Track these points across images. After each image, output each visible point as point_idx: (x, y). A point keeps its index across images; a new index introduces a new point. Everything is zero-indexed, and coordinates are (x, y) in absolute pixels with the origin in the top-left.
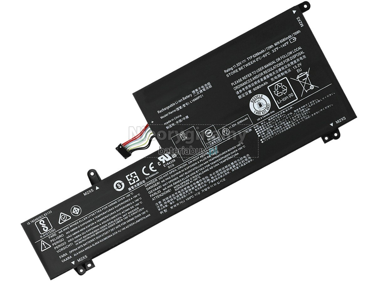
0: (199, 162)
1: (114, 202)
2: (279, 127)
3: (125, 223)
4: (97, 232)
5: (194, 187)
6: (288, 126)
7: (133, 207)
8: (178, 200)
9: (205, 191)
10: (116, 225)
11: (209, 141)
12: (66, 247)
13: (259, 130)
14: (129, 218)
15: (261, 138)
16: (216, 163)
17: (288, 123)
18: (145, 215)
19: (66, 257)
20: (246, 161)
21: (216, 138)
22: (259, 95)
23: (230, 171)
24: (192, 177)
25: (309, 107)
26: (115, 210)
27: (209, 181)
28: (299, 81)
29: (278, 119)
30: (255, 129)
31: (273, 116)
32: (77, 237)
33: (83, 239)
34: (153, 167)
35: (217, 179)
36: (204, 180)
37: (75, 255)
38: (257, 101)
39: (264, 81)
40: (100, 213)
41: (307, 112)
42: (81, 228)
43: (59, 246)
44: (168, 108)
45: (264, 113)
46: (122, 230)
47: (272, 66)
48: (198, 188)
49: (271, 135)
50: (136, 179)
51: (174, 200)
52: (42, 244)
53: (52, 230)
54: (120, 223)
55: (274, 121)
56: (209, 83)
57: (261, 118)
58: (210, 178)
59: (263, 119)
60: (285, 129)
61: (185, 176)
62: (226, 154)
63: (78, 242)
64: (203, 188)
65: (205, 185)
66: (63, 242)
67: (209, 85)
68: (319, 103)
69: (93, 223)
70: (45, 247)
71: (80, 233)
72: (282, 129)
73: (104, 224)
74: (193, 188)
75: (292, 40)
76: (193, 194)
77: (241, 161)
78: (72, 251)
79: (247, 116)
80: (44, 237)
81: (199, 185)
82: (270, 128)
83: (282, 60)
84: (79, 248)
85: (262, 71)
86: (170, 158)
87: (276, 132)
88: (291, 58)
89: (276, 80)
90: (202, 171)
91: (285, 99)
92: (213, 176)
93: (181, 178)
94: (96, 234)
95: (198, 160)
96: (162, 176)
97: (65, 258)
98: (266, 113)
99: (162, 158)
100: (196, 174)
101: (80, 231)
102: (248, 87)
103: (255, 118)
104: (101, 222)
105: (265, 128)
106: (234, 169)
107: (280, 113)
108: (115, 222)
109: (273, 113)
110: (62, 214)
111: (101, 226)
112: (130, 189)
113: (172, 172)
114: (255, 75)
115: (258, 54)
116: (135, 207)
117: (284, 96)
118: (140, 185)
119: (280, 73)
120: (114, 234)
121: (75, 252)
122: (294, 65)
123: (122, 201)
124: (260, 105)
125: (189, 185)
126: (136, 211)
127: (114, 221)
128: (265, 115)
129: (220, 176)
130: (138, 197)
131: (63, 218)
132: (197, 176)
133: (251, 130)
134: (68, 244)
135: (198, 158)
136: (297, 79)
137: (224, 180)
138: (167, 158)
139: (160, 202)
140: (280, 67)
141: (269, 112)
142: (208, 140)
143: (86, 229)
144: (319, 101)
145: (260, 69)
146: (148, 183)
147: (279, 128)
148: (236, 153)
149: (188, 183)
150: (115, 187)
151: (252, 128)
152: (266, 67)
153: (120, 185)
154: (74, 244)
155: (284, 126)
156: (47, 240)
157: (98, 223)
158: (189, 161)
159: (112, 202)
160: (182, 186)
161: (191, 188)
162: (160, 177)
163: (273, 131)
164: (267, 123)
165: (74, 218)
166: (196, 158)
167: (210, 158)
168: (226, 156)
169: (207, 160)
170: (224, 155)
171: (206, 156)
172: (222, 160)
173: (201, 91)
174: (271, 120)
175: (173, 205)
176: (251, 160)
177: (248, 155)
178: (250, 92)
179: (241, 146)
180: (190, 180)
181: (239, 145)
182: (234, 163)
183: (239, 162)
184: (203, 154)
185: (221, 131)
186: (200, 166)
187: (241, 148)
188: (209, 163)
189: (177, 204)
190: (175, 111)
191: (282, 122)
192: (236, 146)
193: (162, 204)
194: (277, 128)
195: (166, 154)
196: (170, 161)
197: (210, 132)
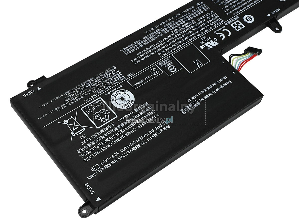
0: (176, 44)
1: (249, 7)
2: (98, 81)
5: (175, 24)
6: (89, 83)
7: (230, 4)
8: (189, 13)
9: (164, 22)
11: (171, 62)
13: (119, 76)
15: (116, 70)
16: (158, 45)
17: (88, 86)
20: (127, 49)
21: (164, 65)
22: (126, 108)
23: (142, 40)
24: (180, 32)
25: (66, 102)
27: (162, 30)
28: (82, 126)
29: (101, 88)
30: (124, 77)
31: (106, 90)
34: (221, 36)
35: (155, 32)
36: (167, 30)
38: (127, 102)
39: (122, 122)
41: (68, 98)
44: (221, 87)
45: (117, 92)
47: (116, 138)
48: (171, 23)
49: (105, 74)
50: (234, 25)
51: (192, 13)
55: (105, 86)
56: (184, 113)
57: (119, 87)
58: (162, 32)
59: (117, 87)
60: (91, 80)
61: (187, 32)
62: (150, 53)
64: (167, 23)
65: (165, 26)
67: (184, 111)
68: (56, 107)
72: (95, 80)
74: (176, 23)
75: (97, 167)
76: (175, 19)
77: (133, 49)
79: (135, 87)
81: (171, 26)
82: (107, 79)
83: (105, 145)
85: (126, 131)
86: (207, 44)
87: (100, 76)
88: (94, 148)
89: (109, 124)
90: (171, 37)
91: (96, 107)
92: (158, 34)
93: (190, 30)
95: (177, 46)
96: (209, 30)
98: (115, 92)
99: (214, 44)
100: (176, 34)
102: (140, 115)
103: (126, 86)
105: (112, 78)
106: (139, 42)
107: (99, 94)
109: (106, 93)
112: (238, 17)
113: (201, 34)
114: (134, 126)
115: (135, 148)
116: (228, 4)
117: (97, 110)
118: (228, 21)
119: (106, 132)
122: (90, 141)
123: (242, 8)
124: (122, 99)
125: (181, 25)
126: (226, 2)
128: (116, 90)
129: (152, 35)
130: (228, 12)
132: (175, 32)
133: (128, 76)
135: (178, 47)
136: (84, 127)
137: (147, 32)
138: (209, 45)
140: (106, 138)
141: (112, 93)
142: (172, 63)
144: (56, 109)
145: (130, 133)
146: (222, 23)
147: (98, 80)
148: (140, 55)
150: (252, 17)
151: (127, 77)
152: (123, 136)
153: (249, 19)
155: (93, 82)
158: (186, 44)
160: (187, 24)
161: (179, 23)
162: (211, 29)
163: (104, 77)
164: (112, 83)
166: (180, 47)
167: (166, 48)
168: (150, 51)
169: (168, 47)
170: (152, 52)
171: (170, 50)
172: (153, 48)
173: (190, 105)
174: (108, 86)
175: (193, 9)
176: (122, 50)
177: (127, 54)
178: (136, 110)
179: (135, 61)
180: (181, 29)
181: (138, 62)
182: (140, 46)
183: (135, 48)
184: (174, 51)
185: (160, 72)
186: (175, 41)
187: (135, 59)
188: (165, 44)
189: (189, 10)
190: (213, 85)
191: (95, 86)
192: (141, 60)
193: (203, 9)
194: (100, 80)
195: (211, 47)
196: (206, 42)
197: (171, 70)
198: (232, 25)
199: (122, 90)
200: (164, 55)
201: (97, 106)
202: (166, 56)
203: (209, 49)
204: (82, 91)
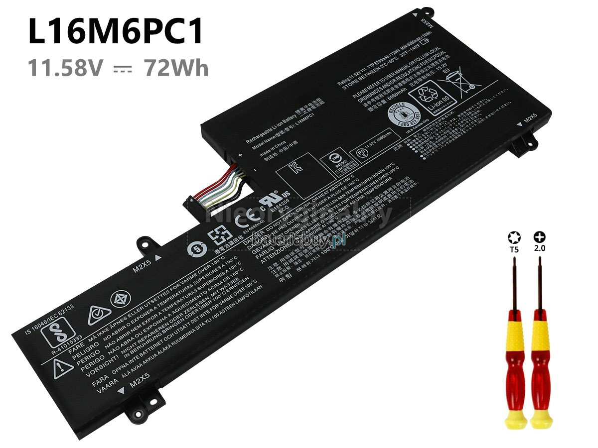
0: (330, 197)
1: (191, 275)
2: (442, 136)
3: (217, 306)
4: (164, 329)
5: (331, 233)
6: (455, 134)
7: (227, 278)
8: (306, 256)
9: (351, 235)
10: (201, 312)
11: (338, 168)
12: (105, 365)
13: (414, 146)
14: (223, 297)
15: (419, 153)
16: (360, 195)
17: (455, 131)
18: (252, 288)
19: (107, 382)
20: (407, 186)
21: (348, 162)
22: (398, 103)
23: (385, 202)
25: (478, 109)
26: (195, 287)
28: (450, 81)
29: (437, 128)
30: (407, 143)
31: (428, 126)
32: (125, 343)
33: (138, 345)
37: (123, 376)
38: (398, 111)
39: (401, 88)
40: (168, 296)
41: (477, 114)
42: (132, 326)
43: (91, 364)
44: (262, 135)
45: (413, 123)
46: (212, 319)
47: (406, 71)
48: (339, 233)
49: (435, 148)
50: (226, 236)
51: (301, 258)
52: (56, 365)
53: (74, 338)
54: (207, 308)
55: (432, 131)
56: (319, 99)
57: (412, 130)
59: (415, 131)
60: (453, 138)
62: (371, 181)
63: (129, 352)
64: (347, 233)
65: (350, 228)
66: (97, 356)
67: (319, 102)
68: (489, 103)
69: (156, 316)
70: (62, 370)
71: (132, 335)
72: (448, 139)
73: (178, 314)
74: (329, 235)
75: (423, 42)
77: (399, 187)
78: (117, 370)
79: (389, 130)
80: (60, 352)
81: (339, 229)
82: (430, 140)
83: (418, 63)
84: (131, 361)
85: (394, 77)
86: (279, 199)
87: (441, 144)
88: (430, 60)
89: (417, 85)
90: (339, 208)
94: (164, 332)
95: (329, 195)
96: (272, 225)
97: (103, 384)
98: (416, 123)
99: (266, 200)
101: (130, 332)
103: (402, 131)
104: (170, 311)
105: (423, 141)
106: (390, 199)
107: (437, 120)
108: (197, 308)
109: (427, 123)
110: (94, 309)
111: (171, 318)
112: (217, 251)
114: (384, 83)
115: (381, 60)
116: (232, 279)
117: (435, 101)
118: (235, 244)
119: (420, 76)
120: (198, 328)
121: (124, 371)
122: (437, 66)
123: (206, 272)
124: (405, 115)
125: (322, 231)
126: (234, 284)
127: (195, 306)
128: (415, 126)
130: (235, 262)
131: (96, 314)
133: (401, 146)
134: (108, 357)
135: (327, 192)
136: (447, 80)
138: (275, 199)
139: (275, 264)
140: (418, 70)
141: (421, 122)
142: (337, 166)
143: (143, 327)
144: (489, 101)
145: (390, 76)
146: (249, 239)
147: (442, 138)
148: (386, 178)
149: (320, 229)
150: (190, 252)
151: (402, 143)
152: (397, 72)
153: (198, 248)
154: (121, 356)
155: (450, 135)
156: (66, 357)
157: (166, 314)
158: (314, 198)
159: (188, 276)
160: (310, 235)
161: (325, 235)
162: (268, 227)
163: (436, 143)
164: (423, 135)
165: (117, 312)
166: (323, 192)
167: (346, 190)
168: (372, 184)
169: (343, 192)
170: (368, 183)
171: (339, 188)
172: (367, 190)
173: (309, 110)
174: (428, 130)
175: (300, 265)
176: (415, 184)
177: (407, 178)
178: (384, 102)
179: (393, 167)
180: (320, 223)
181: (389, 167)
182: (388, 191)
183: (396, 189)
184: (333, 186)
185: (354, 153)
186: (332, 203)
187: (393, 171)
188: (347, 196)
189: (307, 263)
190: (274, 137)
191: (445, 131)
192: (385, 169)
193: (279, 267)
194: (439, 138)
195: (272, 194)
196: (280, 202)
197: (338, 156)
198: (231, 236)
199: (407, 126)
200: (348, 179)
201: (436, 105)
202: (346, 178)
203: (276, 192)
204: (461, 124)
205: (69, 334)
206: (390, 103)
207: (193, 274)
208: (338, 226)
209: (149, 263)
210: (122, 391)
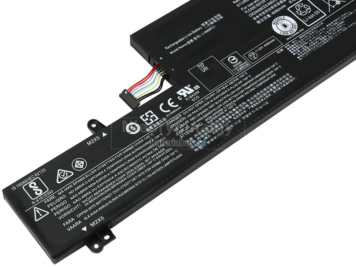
0: (230, 89)
1: (129, 147)
2: (314, 42)
3: (150, 169)
4: (112, 185)
5: (232, 116)
6: (324, 40)
7: (156, 149)
8: (214, 133)
9: (246, 117)
10: (138, 173)
11: (235, 67)
12: (71, 211)
13: (293, 49)
14: (154, 163)
15: (297, 55)
16: (252, 87)
17: (324, 37)
18: (174, 156)
19: (73, 223)
20: (288, 80)
21: (242, 63)
22: (280, 17)
23: (271, 93)
24: (225, 105)
26: (133, 155)
27: (248, 107)
29: (310, 36)
30: (287, 48)
31: (304, 34)
32: (85, 195)
33: (94, 197)
34: (173, 103)
35: (257, 103)
36: (241, 107)
37: (85, 219)
38: (280, 23)
39: (282, 5)
40: (114, 162)
41: (342, 24)
42: (89, 184)
43: (61, 210)
45: (292, 32)
46: (147, 178)
48: (237, 116)
49: (309, 51)
50: (154, 118)
51: (209, 134)
52: (36, 211)
53: (48, 192)
54: (143, 170)
55: (307, 38)
56: (219, 15)
57: (291, 37)
58: (248, 103)
59: (293, 38)
60: (323, 43)
61: (216, 106)
62: (261, 77)
63: (88, 202)
64: (243, 115)
65: (245, 112)
66: (65, 205)
67: (219, 17)
68: (351, 15)
69: (106, 176)
70: (41, 215)
71: (90, 190)
72: (319, 44)
73: (122, 174)
74: (230, 117)
76: (232, 123)
77: (281, 81)
78: (80, 215)
79: (273, 38)
80: (38, 202)
81: (237, 112)
82: (305, 45)
84: (90, 208)
86: (192, 91)
87: (313, 48)
89: (295, 2)
90: (236, 97)
92: (252, 101)
93: (212, 109)
94: (112, 187)
95: (229, 87)
96: (187, 110)
97: (71, 224)
98: (294, 32)
99: (182, 92)
100: (230, 102)
101: (88, 187)
102: (265, 12)
103: (283, 39)
104: (116, 173)
105: (299, 46)
106: (275, 90)
107: (310, 30)
108: (136, 170)
109: (303, 32)
110: (60, 171)
111: (117, 177)
112: (148, 130)
113: (198, 104)
116: (160, 149)
118: (161, 124)
120: (137, 185)
121: (85, 215)
123: (141, 145)
124: (285, 26)
125: (224, 114)
126: (161, 153)
127: (134, 169)
128: (294, 34)
129: (260, 100)
130: (161, 137)
131: (62, 175)
132: (232, 104)
133: (282, 50)
134: (73, 206)
135: (227, 86)
137: (267, 103)
138: (189, 91)
139: (191, 139)
141: (297, 31)
142: (234, 66)
143: (97, 184)
144: (351, 13)
146: (171, 120)
147: (314, 43)
148: (272, 74)
149: (223, 113)
150: (128, 131)
151: (284, 48)
154: (83, 205)
155: (320, 41)
156: (42, 205)
157: (113, 175)
158: (217, 90)
159: (128, 148)
160: (216, 117)
161: (227, 117)
162: (184, 112)
163: (309, 47)
164: (299, 41)
165: (78, 173)
166: (224, 86)
167: (241, 84)
168: (261, 79)
169: (239, 86)
170: (258, 78)
171: (236, 82)
172: (257, 84)
173: (212, 23)
174: (303, 38)
175: (209, 139)
176: (294, 79)
177: (287, 74)
178: (269, 16)
179: (276, 66)
180: (223, 109)
181: (274, 66)
182: (273, 84)
183: (279, 82)
184: (232, 81)
185: (247, 56)
186: (231, 93)
187: (277, 69)
188: (243, 88)
189: (214, 138)
190: (186, 44)
191: (317, 38)
192: (270, 68)
193: (194, 141)
194: (312, 44)
195: (186, 87)
196: (192, 93)
197: (234, 59)
198: (157, 118)
199: (287, 35)
200: (243, 76)
201: (310, 18)
202: (241, 75)
203: (189, 85)
204: (329, 32)
205: (44, 189)
206: (274, 17)
207: (131, 146)
208: (236, 111)
209: (98, 138)
210: (85, 229)
